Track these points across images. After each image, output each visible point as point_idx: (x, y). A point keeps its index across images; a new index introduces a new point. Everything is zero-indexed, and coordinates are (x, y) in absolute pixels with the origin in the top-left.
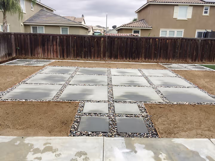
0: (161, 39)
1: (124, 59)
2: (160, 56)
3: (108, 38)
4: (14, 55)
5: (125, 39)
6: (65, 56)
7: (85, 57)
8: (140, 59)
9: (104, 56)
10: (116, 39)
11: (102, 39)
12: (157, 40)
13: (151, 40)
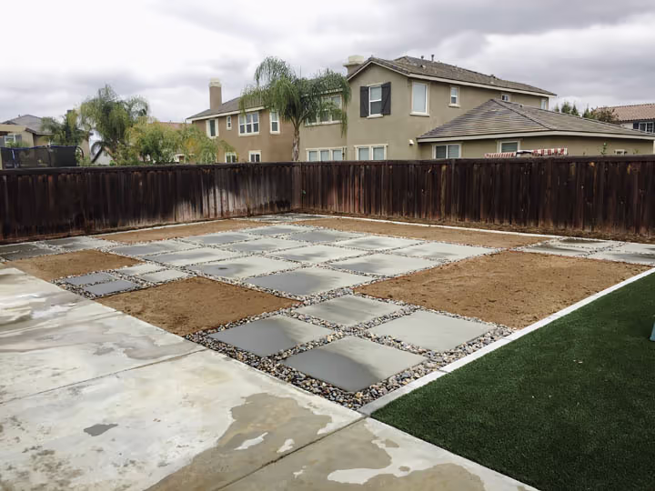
0: (607, 163)
1: (497, 222)
2: (605, 218)
3: (456, 165)
4: (296, 206)
5: (498, 166)
6: (373, 209)
7: (408, 214)
8: (541, 223)
9: (448, 213)
10: (475, 167)
11: (444, 168)
12: (593, 164)
13: (573, 166)
